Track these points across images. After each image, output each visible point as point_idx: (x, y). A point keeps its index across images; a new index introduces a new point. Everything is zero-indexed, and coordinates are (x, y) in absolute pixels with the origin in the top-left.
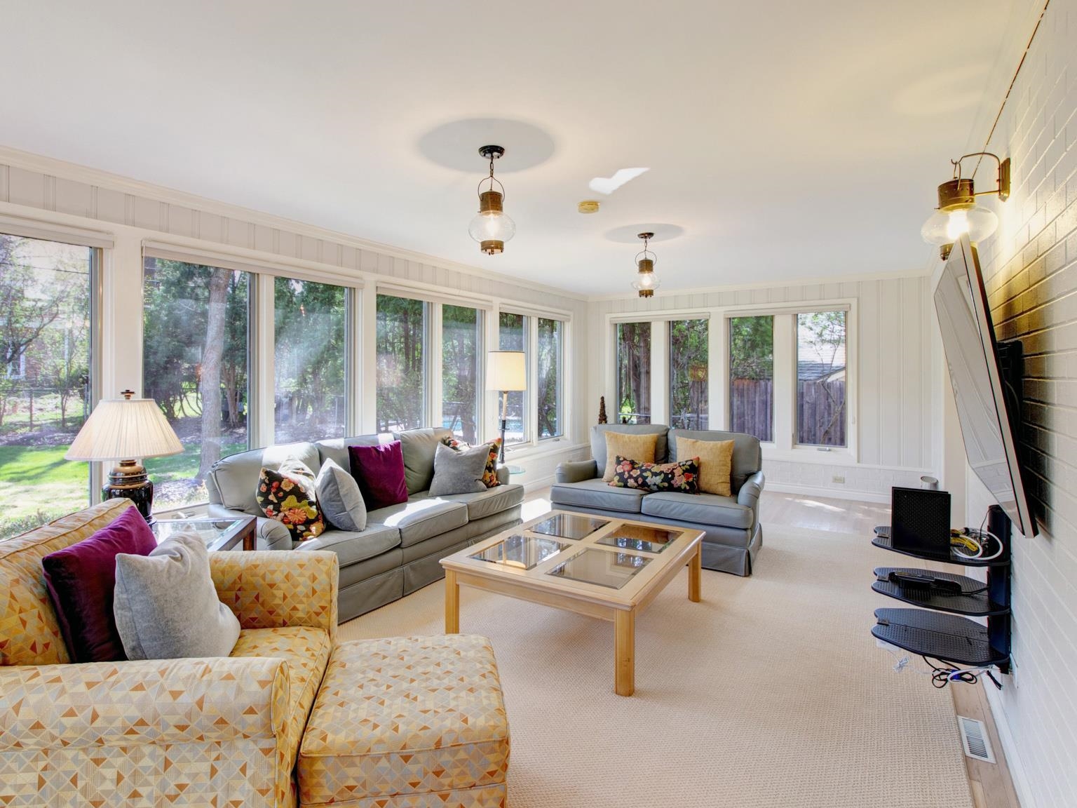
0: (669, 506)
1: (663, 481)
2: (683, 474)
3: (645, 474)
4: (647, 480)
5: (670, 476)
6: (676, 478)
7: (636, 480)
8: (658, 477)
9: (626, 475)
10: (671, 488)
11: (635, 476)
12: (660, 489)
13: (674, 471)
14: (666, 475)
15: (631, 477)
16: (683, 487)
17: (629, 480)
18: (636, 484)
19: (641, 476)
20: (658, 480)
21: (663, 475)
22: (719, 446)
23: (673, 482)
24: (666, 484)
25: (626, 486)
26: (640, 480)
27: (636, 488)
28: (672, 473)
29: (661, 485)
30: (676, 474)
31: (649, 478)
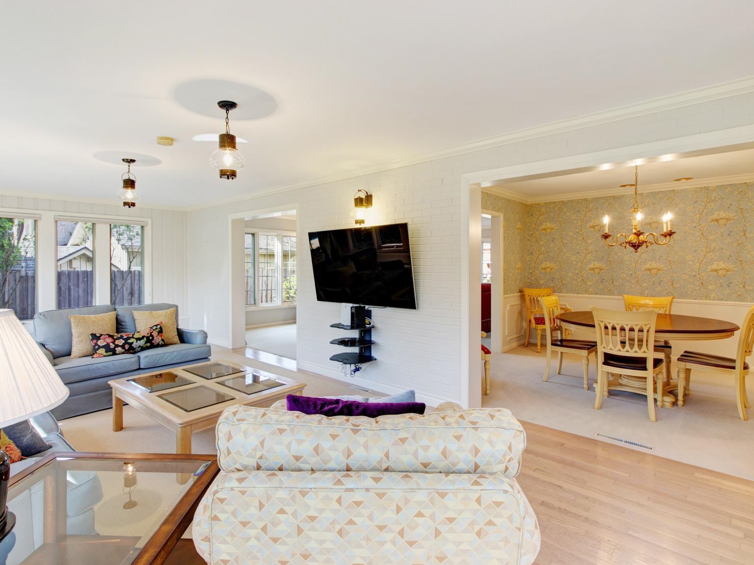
0: (163, 357)
1: (146, 342)
2: (158, 334)
3: (129, 341)
4: (133, 345)
5: (151, 338)
6: (155, 338)
7: (123, 347)
8: (142, 341)
9: (112, 346)
10: (153, 346)
11: (121, 344)
12: (143, 349)
13: (152, 334)
14: (148, 338)
15: (117, 346)
16: (160, 344)
17: (116, 349)
18: (123, 350)
19: (126, 343)
20: (142, 343)
21: (145, 339)
22: (169, 312)
23: (153, 342)
24: (148, 344)
25: (114, 354)
26: (127, 347)
27: (123, 353)
28: (151, 335)
29: (144, 346)
30: (155, 336)
31: (135, 343)
